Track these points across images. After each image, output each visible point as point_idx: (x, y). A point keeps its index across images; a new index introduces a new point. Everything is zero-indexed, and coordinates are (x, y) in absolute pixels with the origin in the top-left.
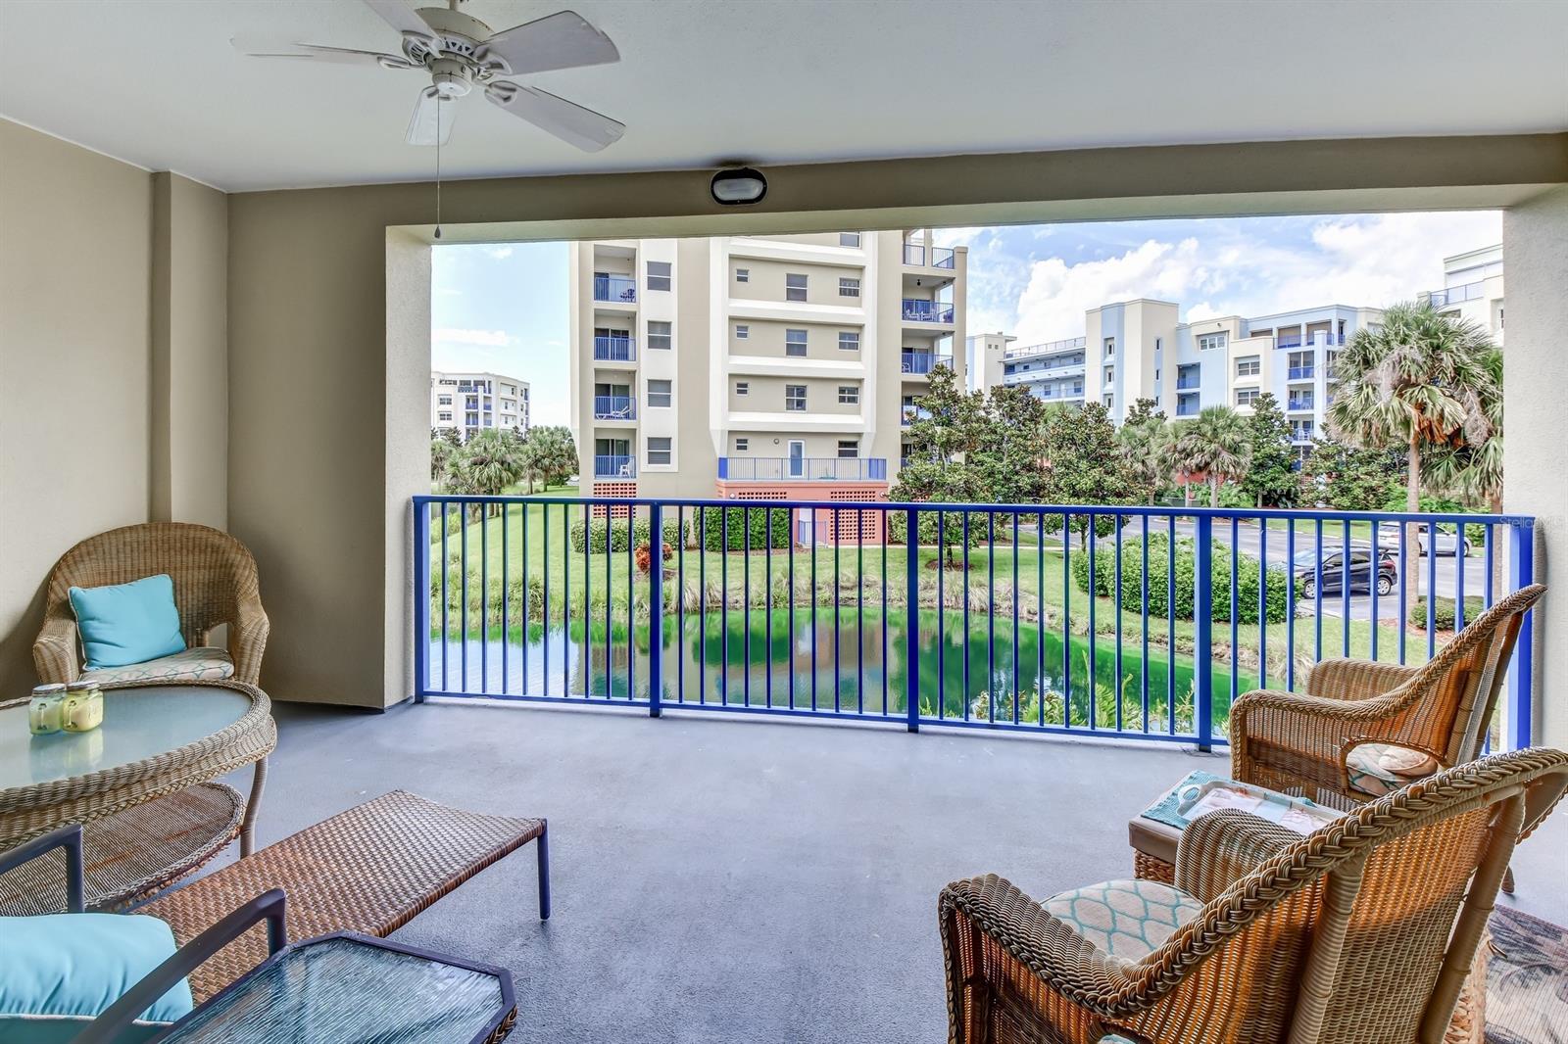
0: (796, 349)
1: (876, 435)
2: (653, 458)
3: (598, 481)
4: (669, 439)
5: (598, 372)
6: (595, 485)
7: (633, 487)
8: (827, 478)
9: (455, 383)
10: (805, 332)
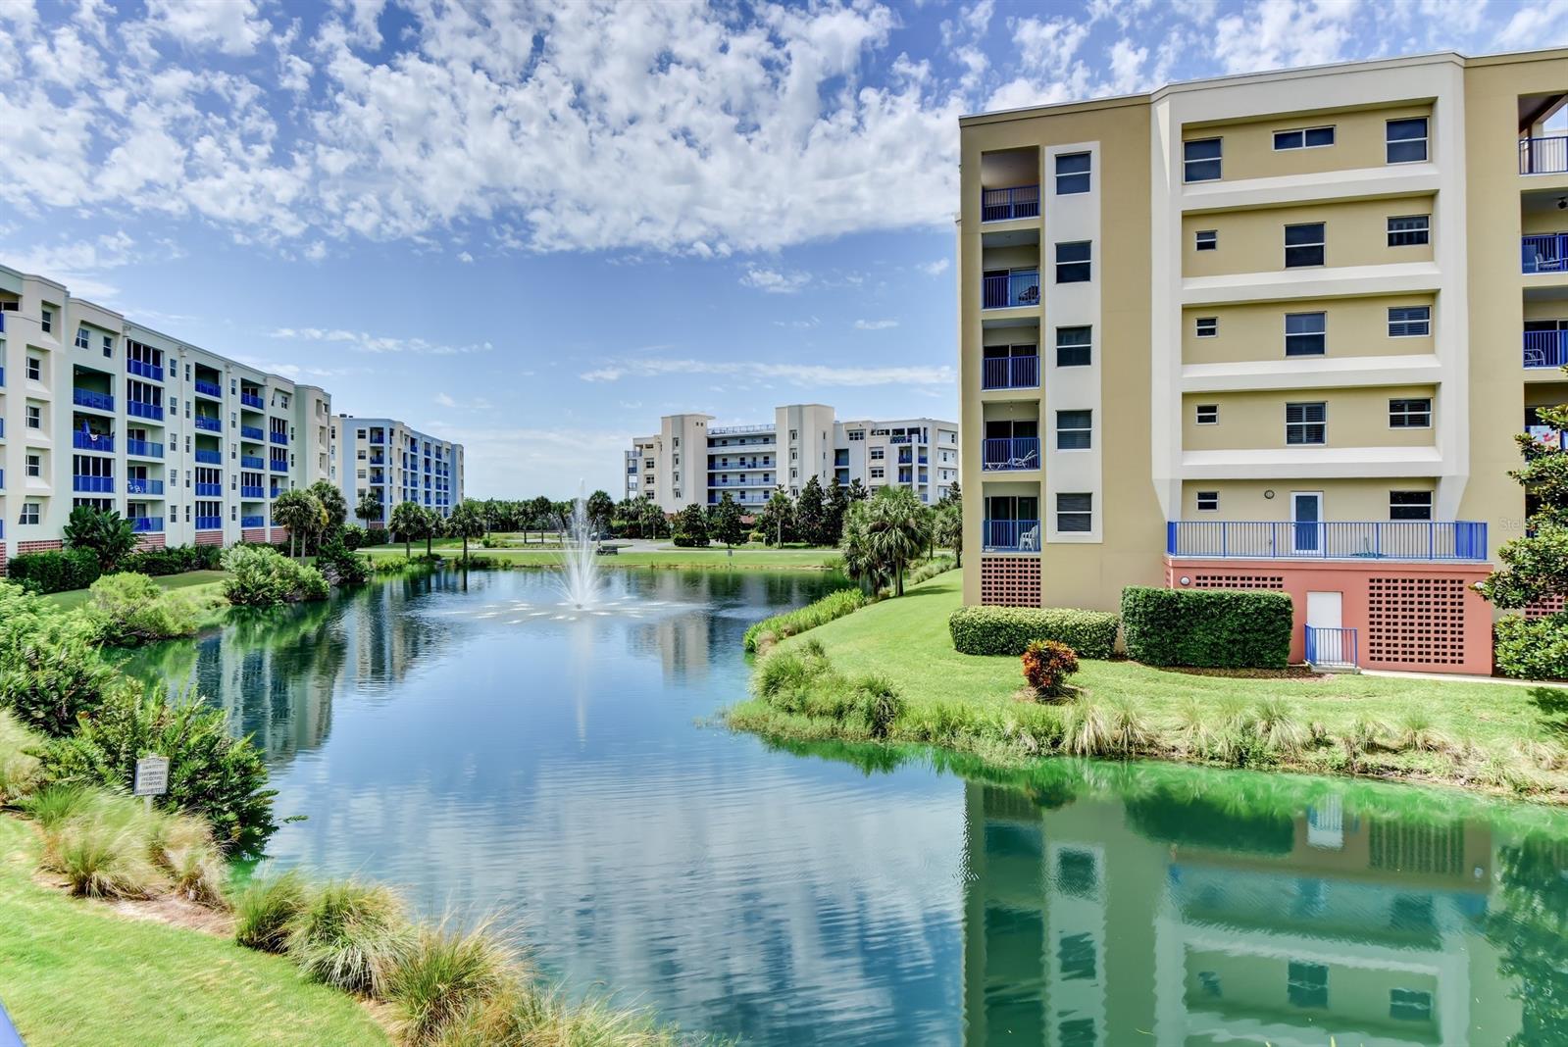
0: (1306, 342)
1: (1470, 480)
2: (1065, 523)
3: (987, 555)
4: (1089, 496)
5: (986, 406)
6: (984, 560)
7: (1035, 563)
8: (1366, 555)
9: (887, 432)
10: (1322, 314)
